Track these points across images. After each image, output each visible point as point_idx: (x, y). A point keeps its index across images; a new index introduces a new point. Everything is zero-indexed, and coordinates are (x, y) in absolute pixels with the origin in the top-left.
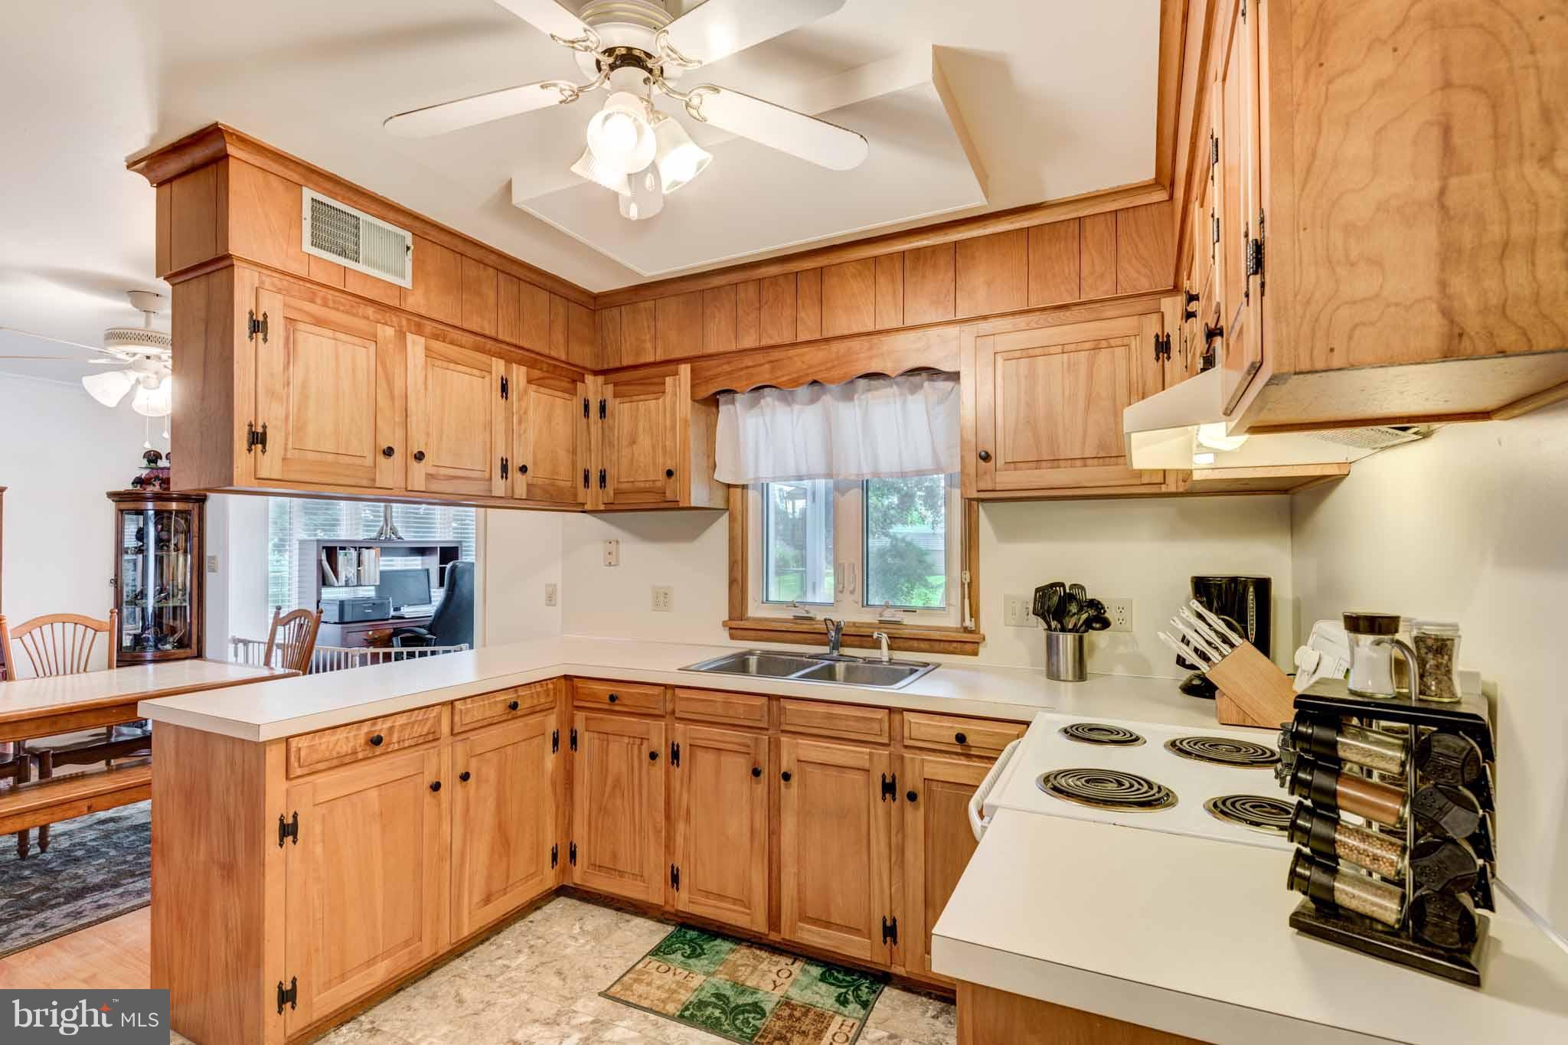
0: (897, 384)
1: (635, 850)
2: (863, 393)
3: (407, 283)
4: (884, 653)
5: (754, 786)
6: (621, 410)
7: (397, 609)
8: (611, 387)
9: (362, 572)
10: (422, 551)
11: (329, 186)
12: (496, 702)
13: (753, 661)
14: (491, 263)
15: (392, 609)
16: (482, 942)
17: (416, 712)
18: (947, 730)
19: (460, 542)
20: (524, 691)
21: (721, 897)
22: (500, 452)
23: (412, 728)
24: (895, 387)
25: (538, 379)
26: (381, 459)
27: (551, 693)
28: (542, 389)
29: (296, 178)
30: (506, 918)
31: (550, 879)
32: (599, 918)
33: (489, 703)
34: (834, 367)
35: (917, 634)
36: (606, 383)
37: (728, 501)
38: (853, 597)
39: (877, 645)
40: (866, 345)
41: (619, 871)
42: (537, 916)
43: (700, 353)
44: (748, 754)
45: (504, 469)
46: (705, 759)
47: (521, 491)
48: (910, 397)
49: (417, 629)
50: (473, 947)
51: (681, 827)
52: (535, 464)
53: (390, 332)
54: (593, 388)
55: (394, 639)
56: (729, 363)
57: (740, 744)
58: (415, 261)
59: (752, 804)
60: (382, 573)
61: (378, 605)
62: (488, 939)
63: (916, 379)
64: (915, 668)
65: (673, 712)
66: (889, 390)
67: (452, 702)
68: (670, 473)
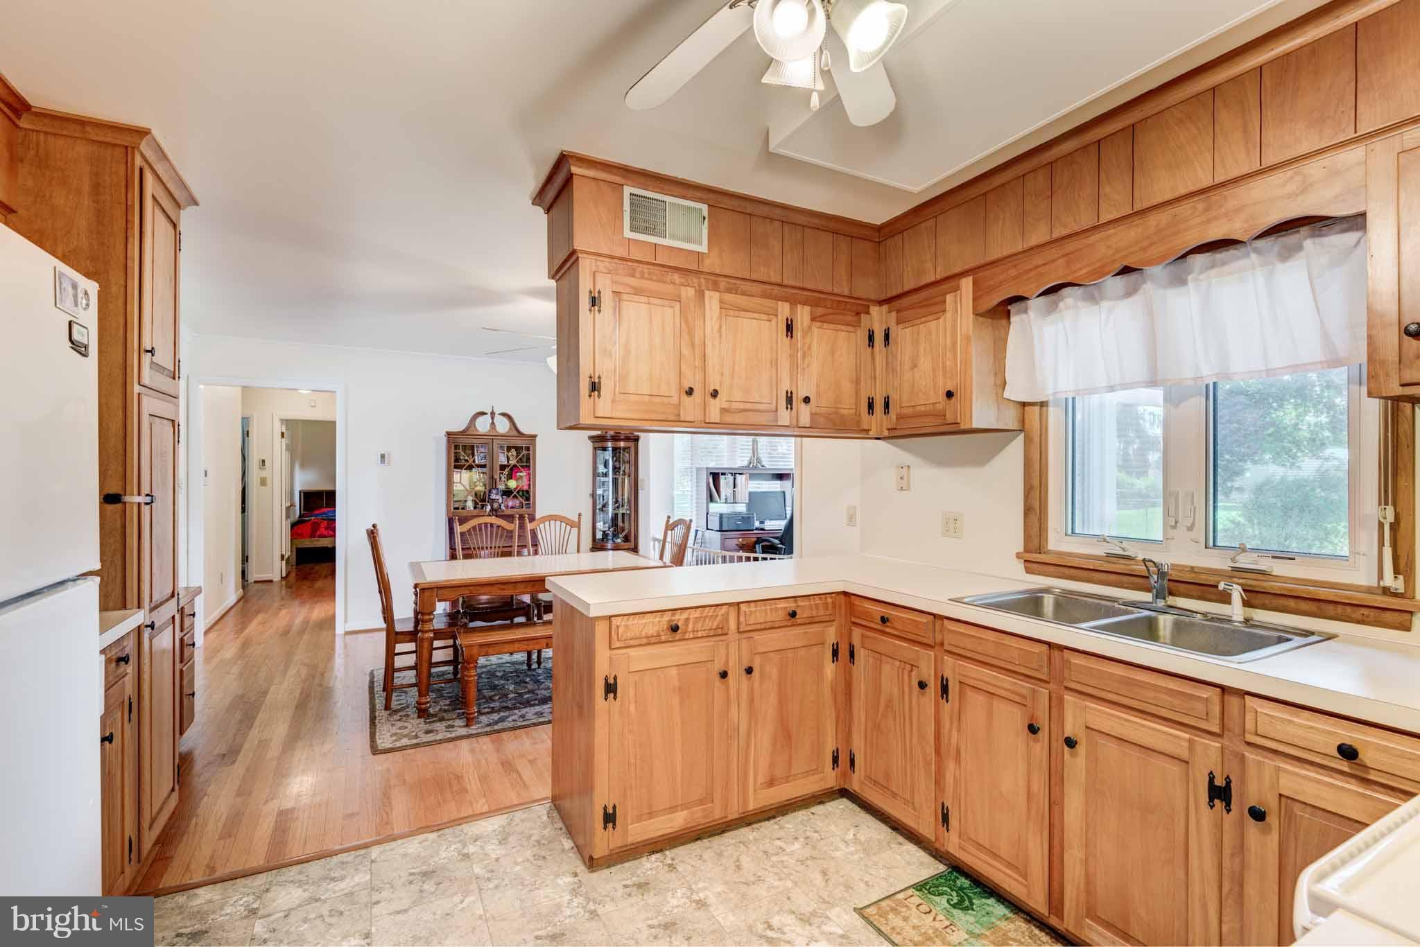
0: (1256, 251)
1: (906, 775)
2: (1201, 272)
3: (703, 248)
4: (1236, 610)
5: (1032, 744)
6: (903, 335)
7: (762, 522)
8: (894, 314)
9: (737, 492)
10: (781, 477)
11: (642, 180)
12: (777, 609)
13: (1048, 602)
14: (776, 217)
15: (757, 523)
16: (769, 819)
17: (708, 608)
18: (1327, 737)
20: (804, 601)
21: (995, 856)
22: (786, 386)
23: (704, 620)
24: (1253, 256)
25: (821, 316)
26: (685, 397)
27: (830, 606)
28: (825, 325)
29: (618, 179)
30: (791, 804)
31: (830, 778)
32: (874, 830)
33: (771, 609)
34: (1151, 245)
35: (1296, 590)
36: (890, 312)
37: (1023, 421)
38: (1192, 535)
39: (1225, 598)
40: (1200, 206)
41: (892, 792)
42: (819, 809)
43: (982, 261)
44: (1025, 706)
45: (789, 400)
46: (976, 702)
47: (805, 420)
48: (1280, 266)
49: (772, 539)
50: (760, 821)
51: (951, 766)
52: (818, 394)
53: (691, 292)
54: (878, 318)
55: (757, 546)
56: (1015, 266)
57: (1013, 692)
58: (711, 227)
59: (1029, 764)
60: (750, 493)
61: (746, 519)
62: (774, 817)
63: (1291, 239)
64: (1289, 636)
65: (942, 644)
66: (1243, 263)
67: (738, 604)
68: (950, 395)
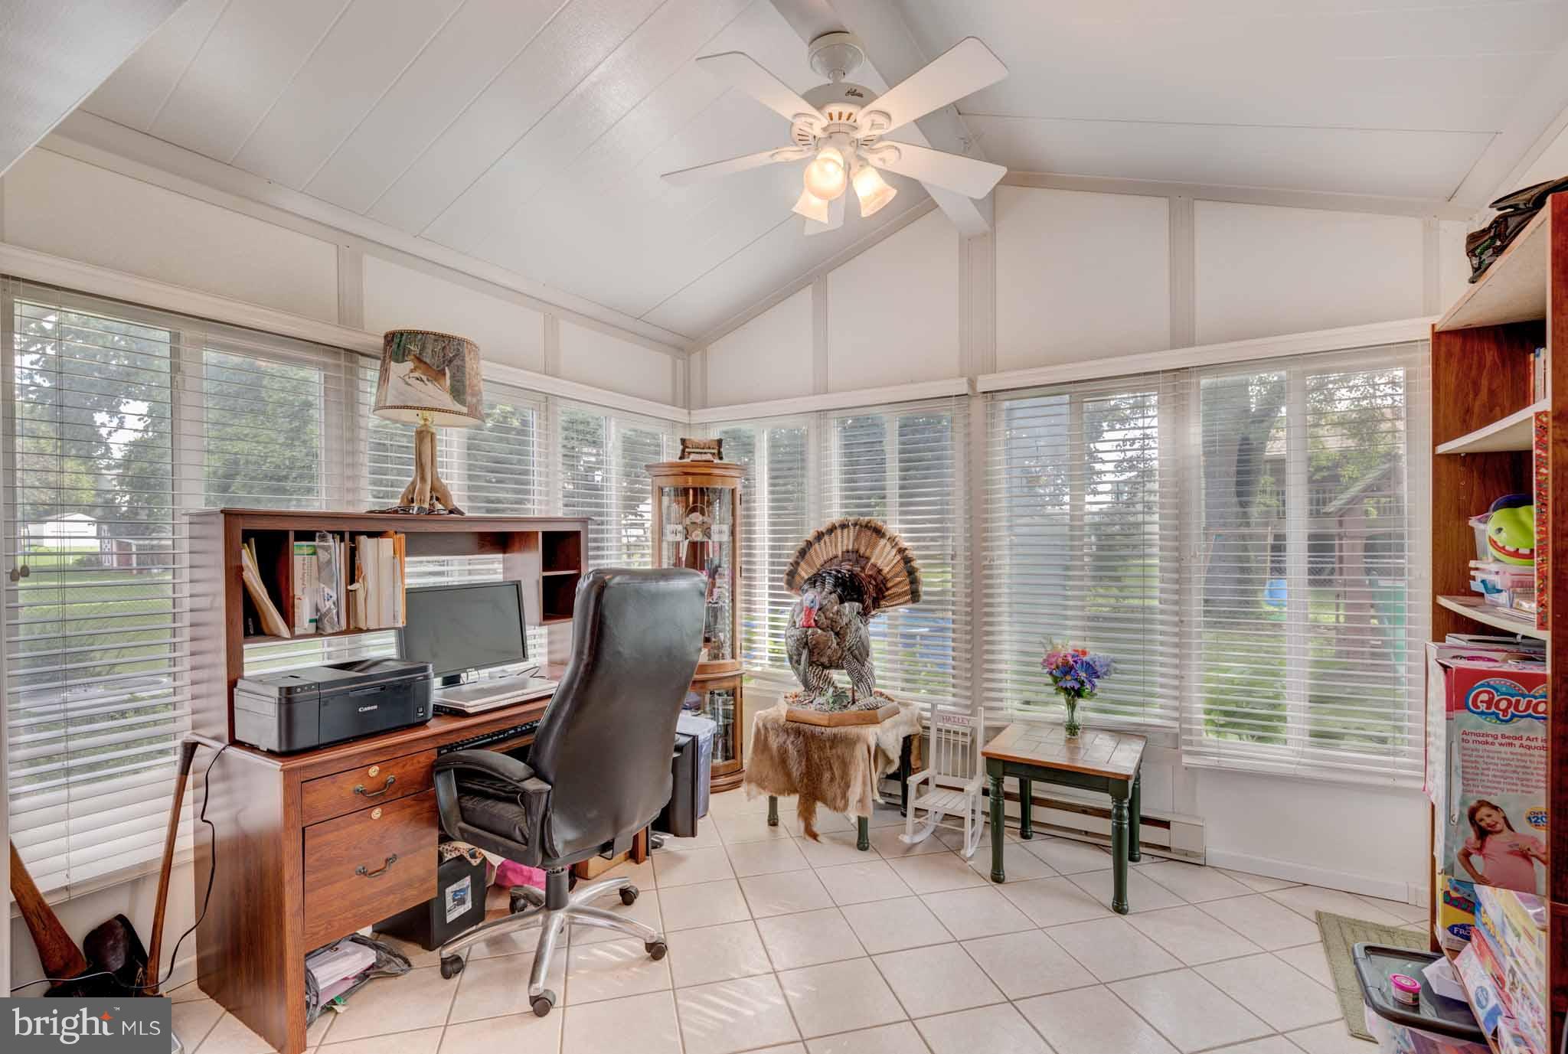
7: (451, 681)
9: (361, 595)
10: (501, 542)
15: (437, 682)
19: (585, 521)
60: (410, 595)
61: (403, 677)
